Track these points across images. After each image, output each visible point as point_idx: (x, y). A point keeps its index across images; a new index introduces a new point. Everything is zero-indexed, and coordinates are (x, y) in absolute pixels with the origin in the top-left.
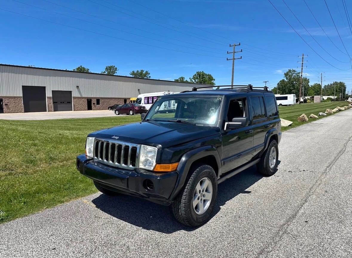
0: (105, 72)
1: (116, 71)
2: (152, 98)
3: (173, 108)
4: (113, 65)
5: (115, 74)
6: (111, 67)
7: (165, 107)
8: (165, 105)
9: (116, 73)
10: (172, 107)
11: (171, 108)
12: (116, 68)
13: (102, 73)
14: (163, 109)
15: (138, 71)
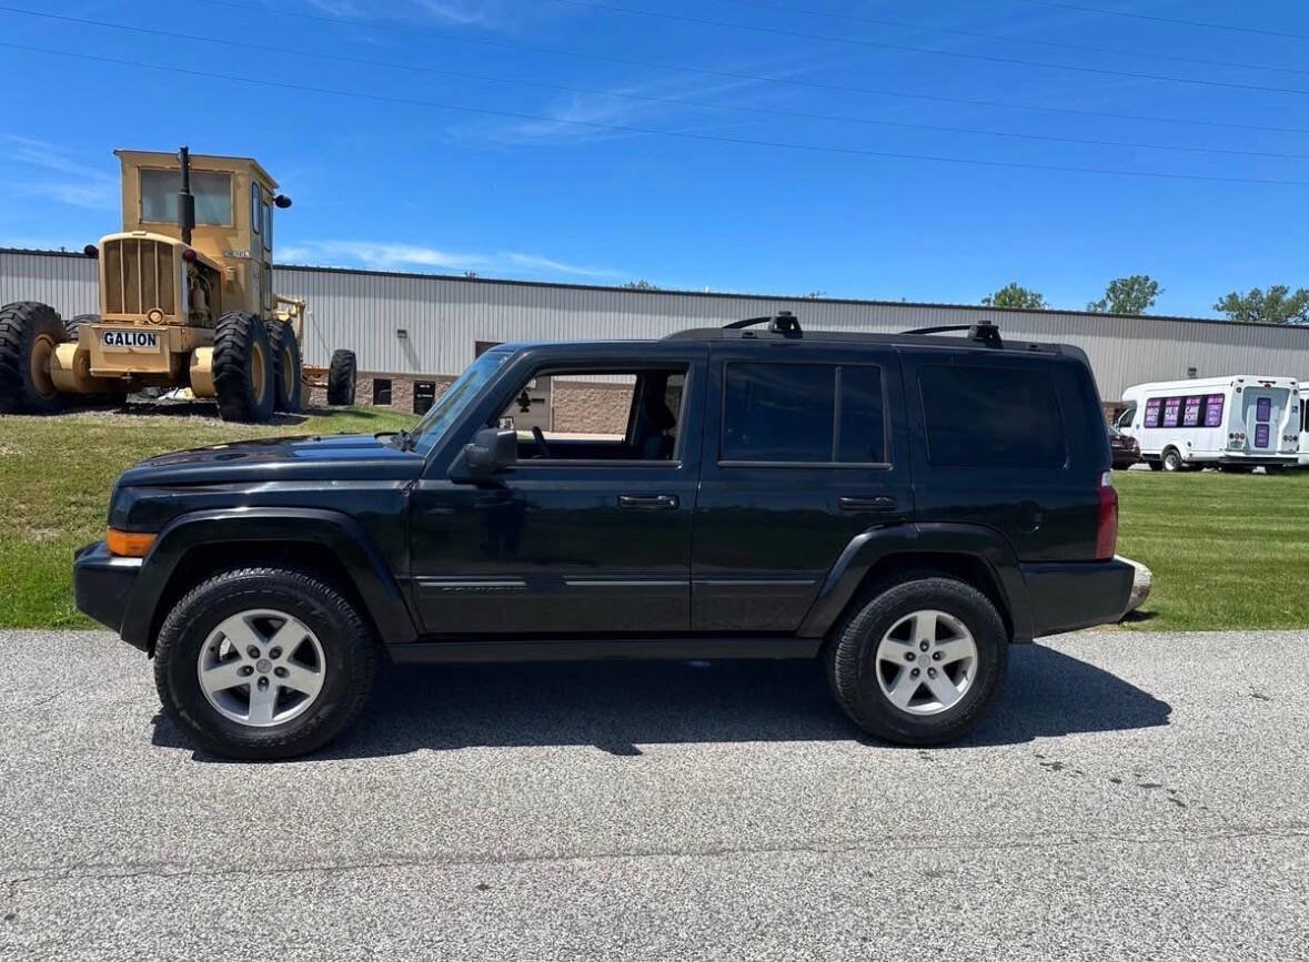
0: (1103, 304)
1: (1152, 299)
2: (1178, 402)
3: (1282, 452)
4: (1143, 275)
5: (1149, 311)
6: (1135, 280)
7: (1236, 445)
8: (1231, 436)
9: (1152, 304)
10: (1279, 449)
11: (1274, 453)
12: (1155, 286)
13: (1092, 310)
14: (1222, 454)
15: (1255, 293)
